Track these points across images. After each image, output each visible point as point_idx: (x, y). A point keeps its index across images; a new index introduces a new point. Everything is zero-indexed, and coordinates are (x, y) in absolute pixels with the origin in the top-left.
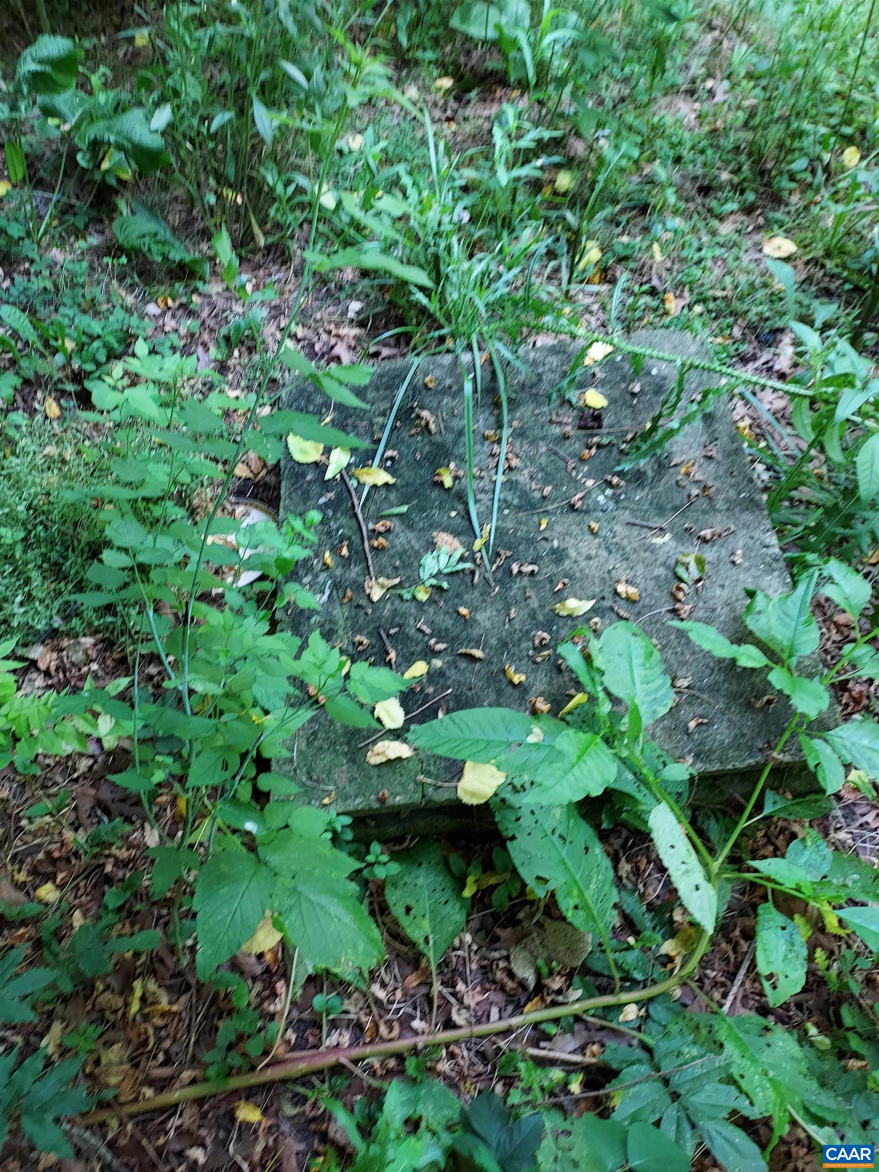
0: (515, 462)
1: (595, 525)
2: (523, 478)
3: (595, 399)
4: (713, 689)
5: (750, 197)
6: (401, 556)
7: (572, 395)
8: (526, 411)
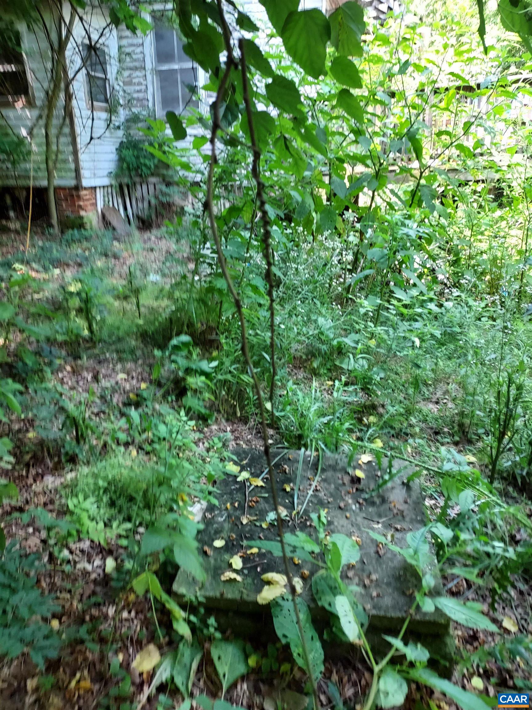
0: (318, 488)
1: (348, 515)
2: (321, 495)
3: (360, 474)
4: (388, 584)
5: (457, 438)
6: (260, 511)
7: (350, 471)
8: (329, 474)
